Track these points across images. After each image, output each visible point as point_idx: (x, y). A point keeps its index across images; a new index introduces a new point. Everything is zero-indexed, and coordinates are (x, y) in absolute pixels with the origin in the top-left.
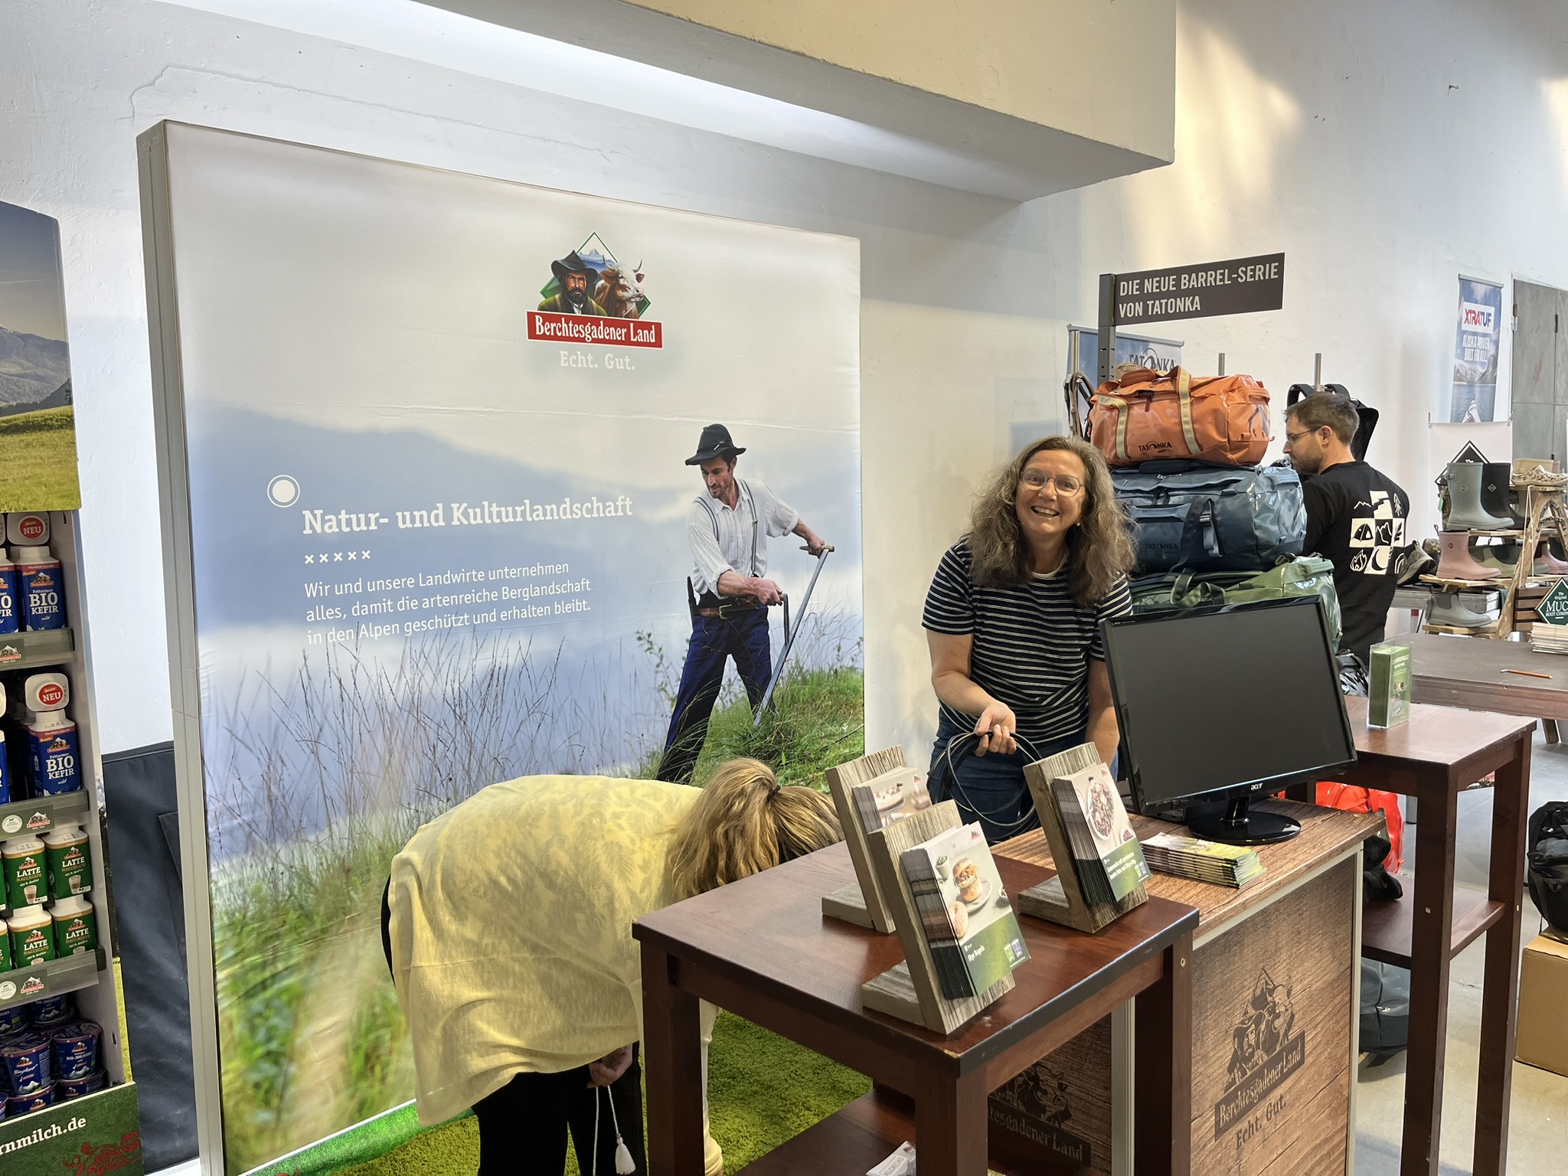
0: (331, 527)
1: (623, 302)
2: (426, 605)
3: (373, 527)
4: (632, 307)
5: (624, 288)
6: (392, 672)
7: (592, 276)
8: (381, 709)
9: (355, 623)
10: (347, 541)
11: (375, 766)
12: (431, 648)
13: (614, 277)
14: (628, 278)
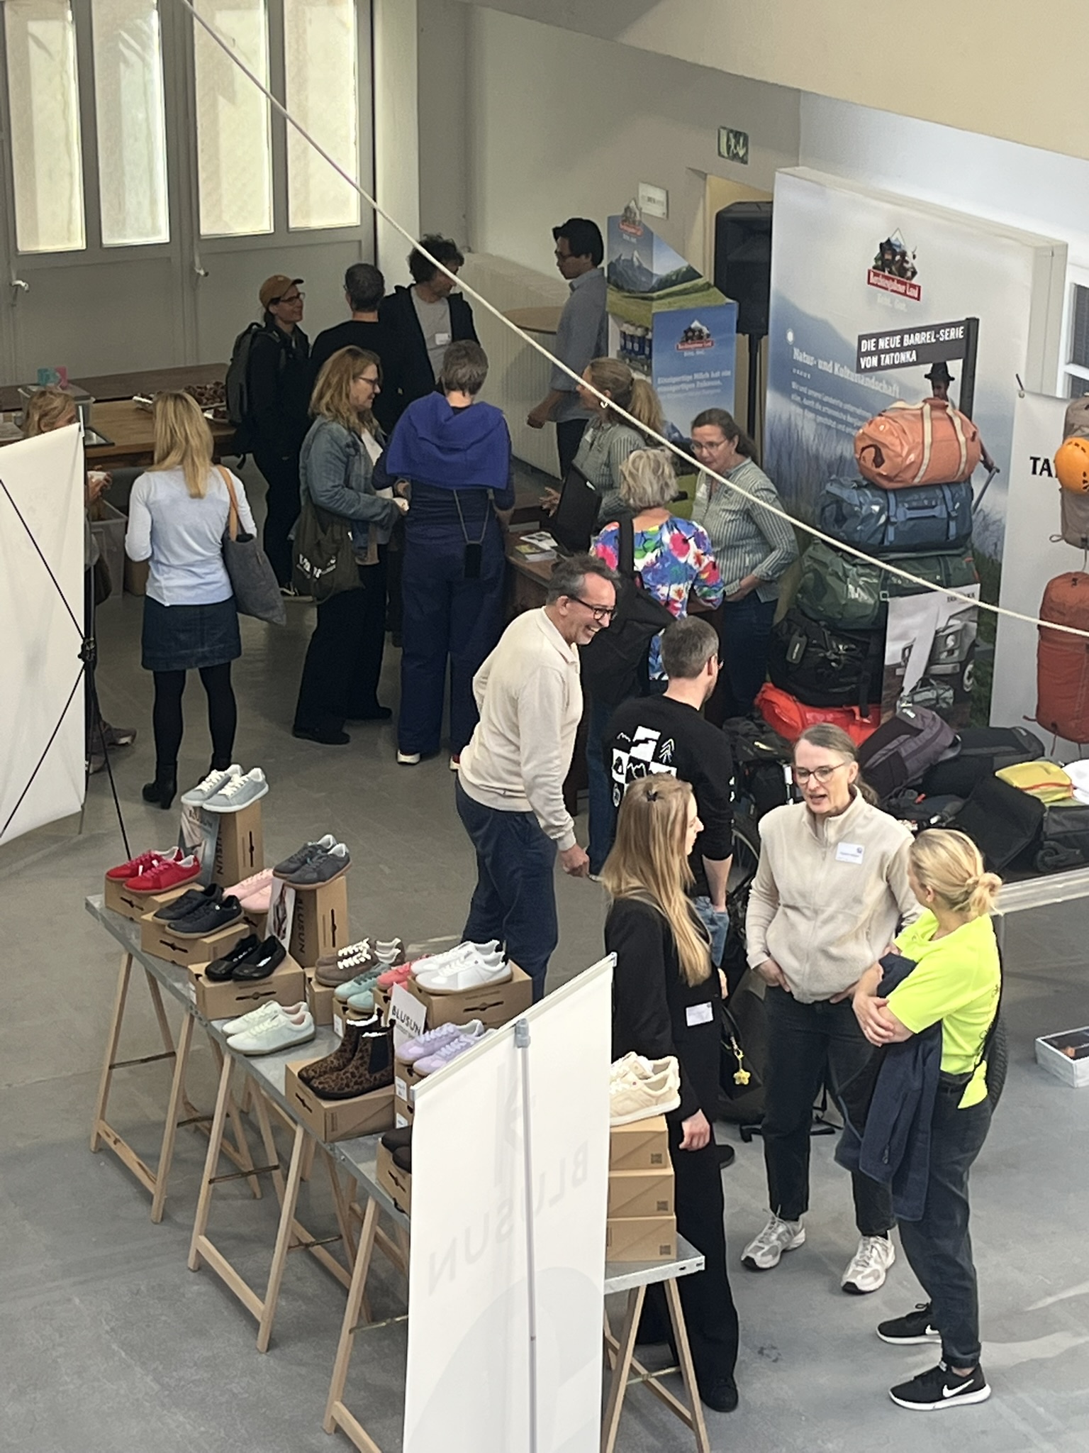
0: (800, 359)
1: (906, 270)
3: (811, 364)
4: (909, 274)
5: (907, 262)
6: (812, 438)
7: (894, 254)
9: (804, 407)
10: (804, 367)
13: (903, 254)
14: (909, 257)
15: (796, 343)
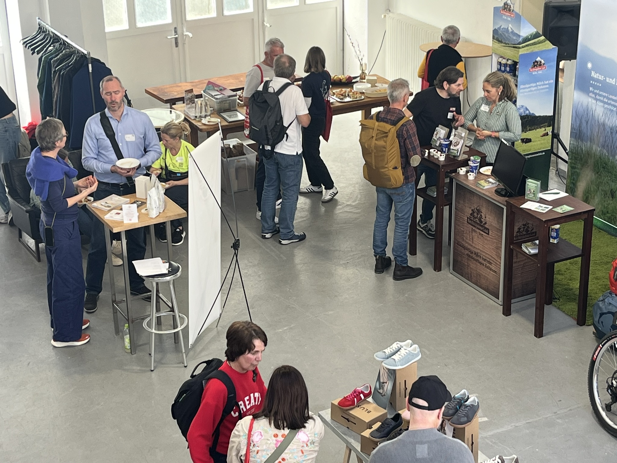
0: (595, 76)
2: (609, 102)
3: (602, 79)
6: (601, 115)
8: (598, 122)
9: (597, 100)
10: (597, 80)
11: (596, 134)
12: (609, 113)
15: (593, 69)
